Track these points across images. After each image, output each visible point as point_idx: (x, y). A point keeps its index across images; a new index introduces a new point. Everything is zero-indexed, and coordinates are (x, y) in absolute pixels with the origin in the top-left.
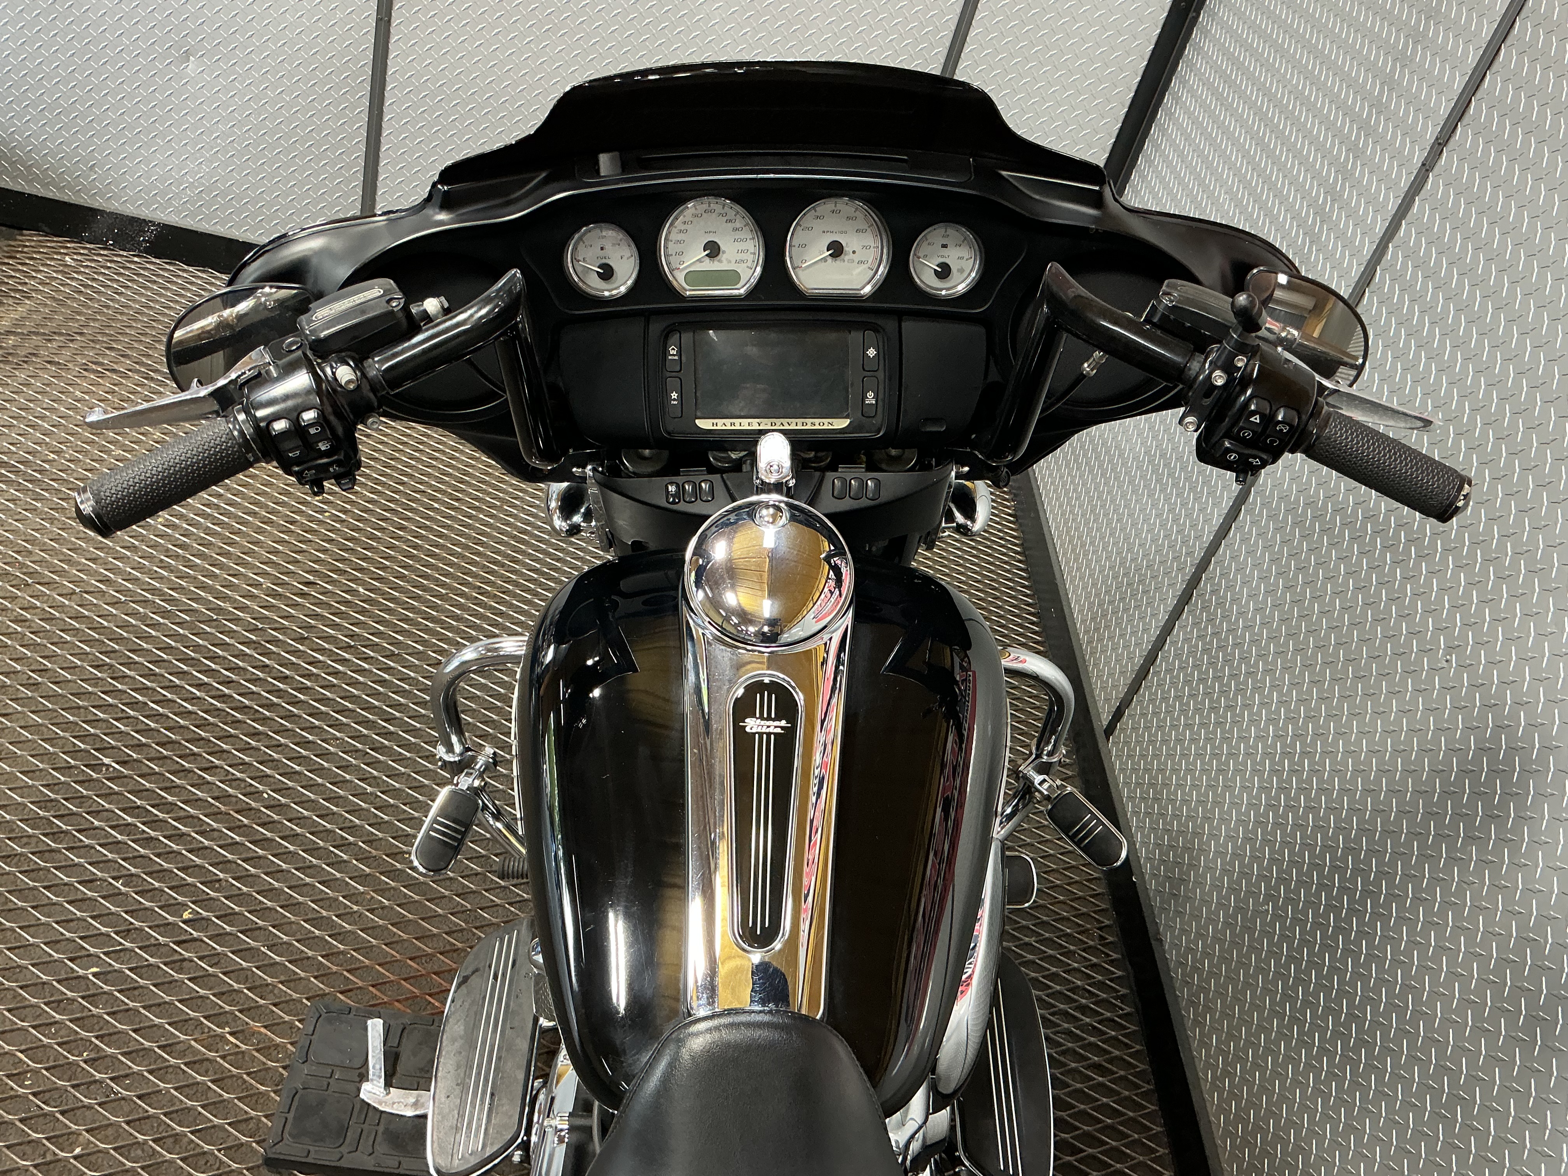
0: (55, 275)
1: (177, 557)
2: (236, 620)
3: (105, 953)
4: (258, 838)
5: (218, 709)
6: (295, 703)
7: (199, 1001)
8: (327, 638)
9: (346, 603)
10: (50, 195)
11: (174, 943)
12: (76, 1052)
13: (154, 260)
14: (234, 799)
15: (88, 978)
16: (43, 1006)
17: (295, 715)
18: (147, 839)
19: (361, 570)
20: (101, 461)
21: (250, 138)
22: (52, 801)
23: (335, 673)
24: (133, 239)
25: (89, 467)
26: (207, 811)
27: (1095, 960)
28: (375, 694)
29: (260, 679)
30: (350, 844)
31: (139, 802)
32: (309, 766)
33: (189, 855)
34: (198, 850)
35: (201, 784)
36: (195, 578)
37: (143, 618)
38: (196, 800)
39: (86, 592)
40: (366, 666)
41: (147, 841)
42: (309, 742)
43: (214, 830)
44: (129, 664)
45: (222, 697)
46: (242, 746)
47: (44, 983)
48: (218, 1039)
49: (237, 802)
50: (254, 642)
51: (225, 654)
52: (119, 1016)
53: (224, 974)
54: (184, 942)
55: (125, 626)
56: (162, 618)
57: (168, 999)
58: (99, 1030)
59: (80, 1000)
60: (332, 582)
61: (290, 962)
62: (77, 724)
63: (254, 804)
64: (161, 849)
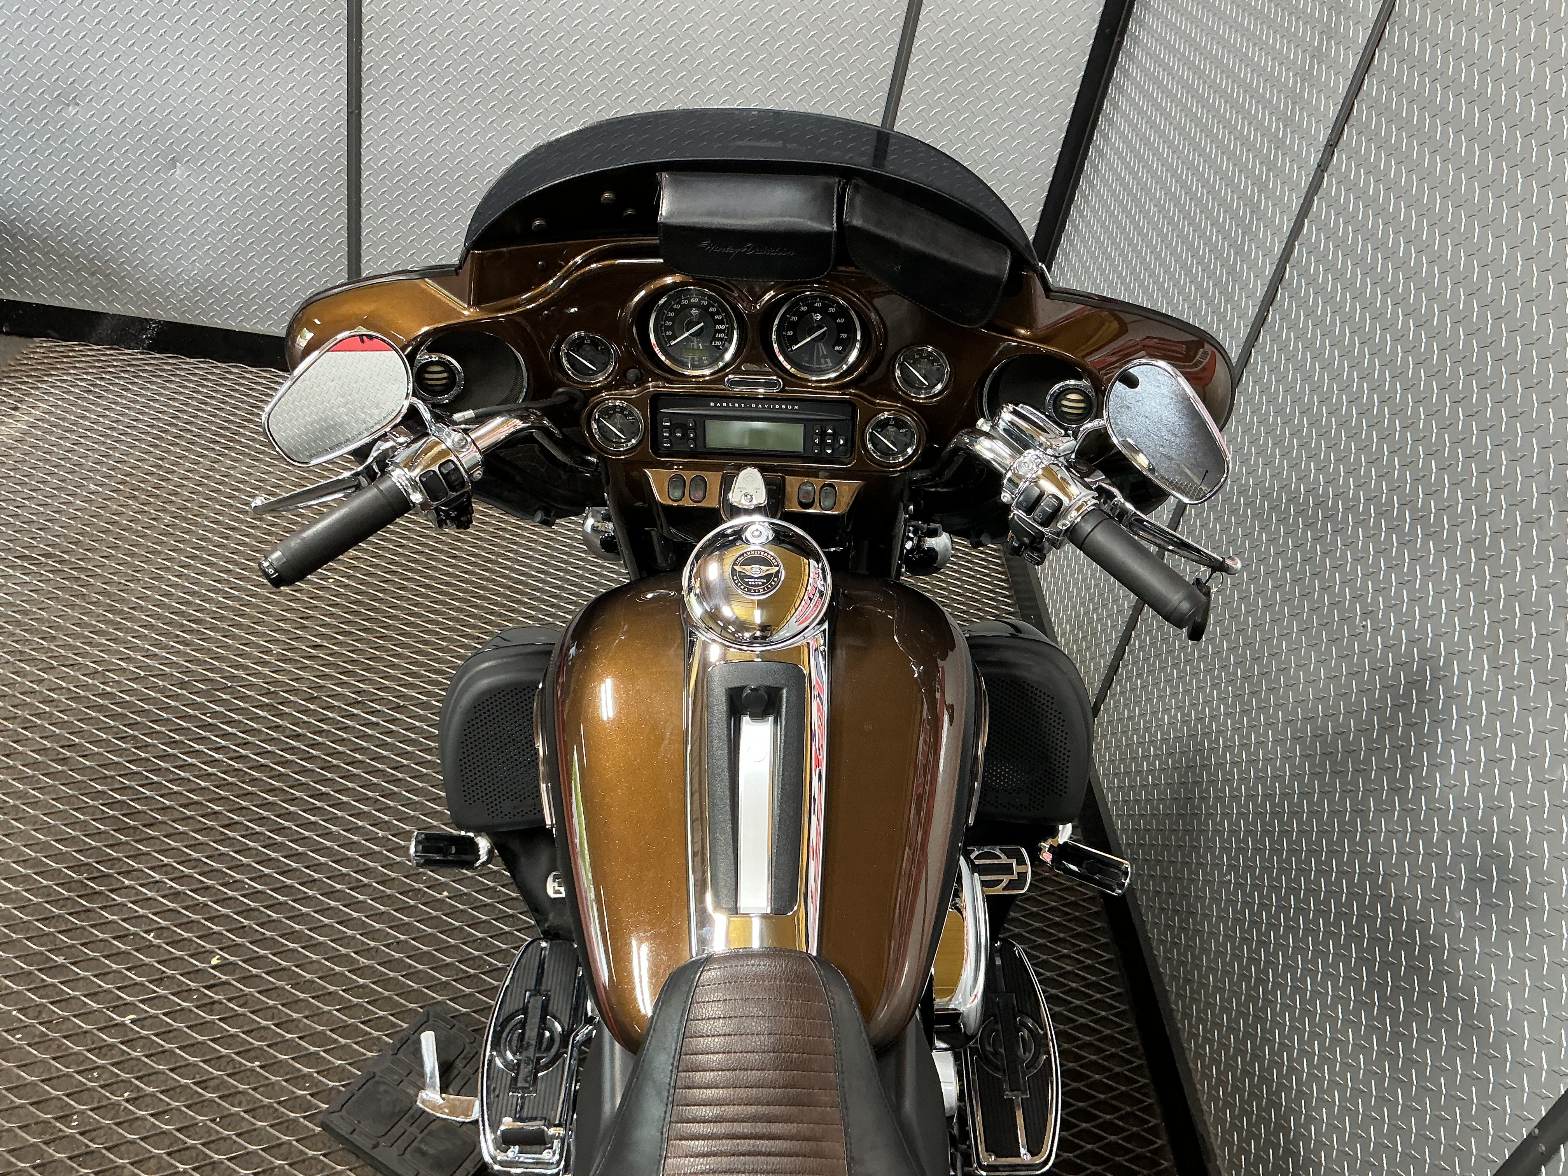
0: (65, 377)
1: (191, 631)
3: (140, 1001)
4: (278, 885)
5: (236, 770)
6: (310, 758)
7: (230, 1040)
8: (336, 696)
10: (56, 303)
11: (205, 987)
12: (119, 1093)
13: (157, 355)
15: (126, 1025)
16: (85, 1053)
17: (309, 770)
19: (366, 630)
20: (116, 547)
21: (239, 233)
23: (345, 728)
24: (136, 337)
25: (105, 554)
26: (229, 865)
28: (384, 745)
29: (274, 739)
30: (365, 885)
32: (323, 815)
33: (215, 906)
34: (223, 901)
35: (224, 840)
36: (210, 650)
38: (220, 855)
40: (374, 719)
41: (175, 896)
42: (322, 794)
43: (237, 881)
45: (239, 758)
46: (260, 802)
47: (86, 1032)
48: (249, 1073)
51: (241, 718)
52: (156, 1058)
53: (252, 1012)
54: (213, 986)
57: (200, 1038)
58: (139, 1071)
59: (120, 1045)
60: (338, 643)
61: (313, 998)
63: (273, 855)
64: (189, 902)
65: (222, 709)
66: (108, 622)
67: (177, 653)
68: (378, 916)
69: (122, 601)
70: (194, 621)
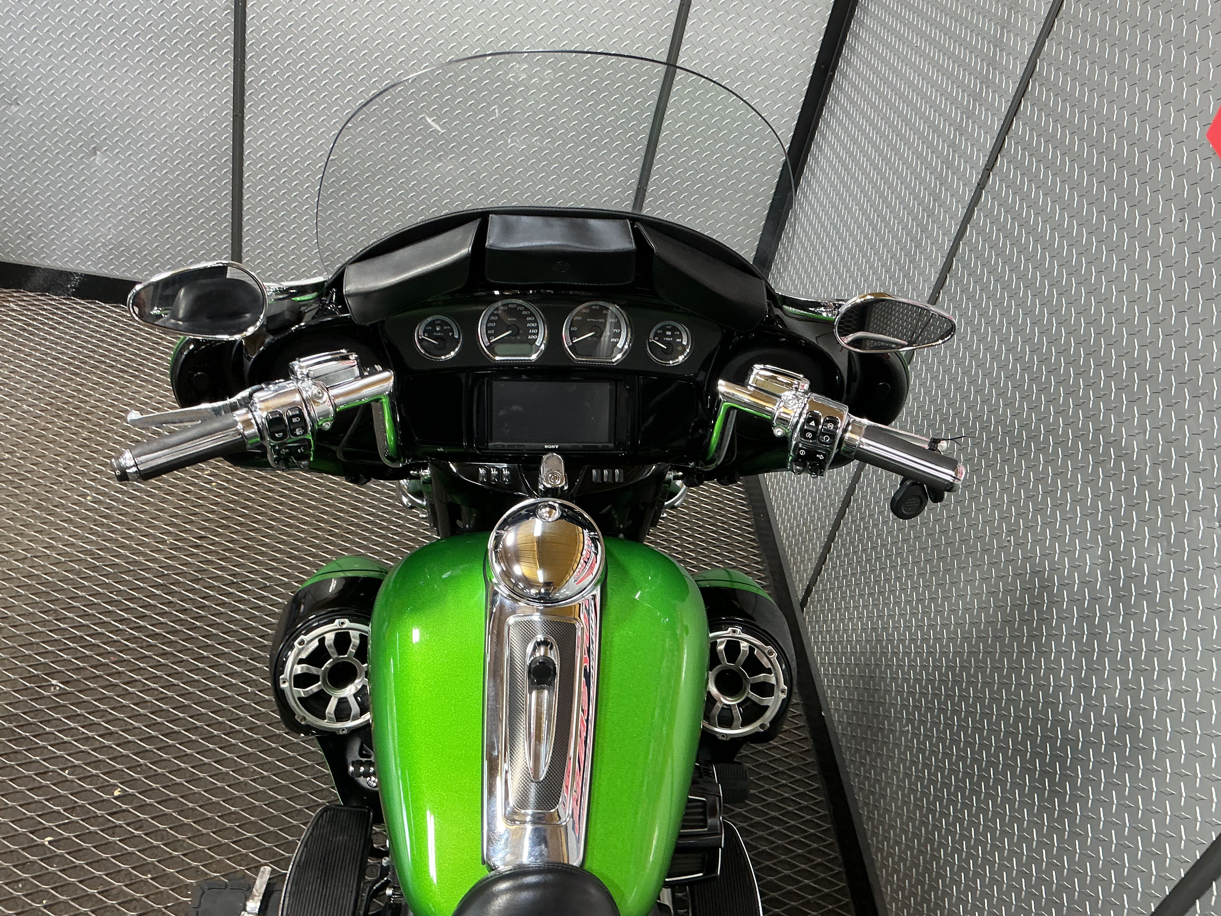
0: (5, 318)
1: (102, 525)
2: (148, 569)
3: (56, 826)
4: (168, 731)
5: (136, 638)
6: (194, 628)
7: (128, 857)
8: (217, 578)
9: (230, 550)
11: (109, 814)
12: (37, 901)
13: (79, 301)
14: (149, 704)
15: (45, 845)
16: (12, 868)
17: (193, 638)
18: (85, 738)
19: (241, 524)
20: (43, 456)
21: (145, 207)
22: (14, 715)
23: (223, 604)
24: (63, 287)
25: (35, 462)
26: (130, 715)
27: (798, 777)
28: (253, 618)
29: (166, 612)
30: (237, 731)
31: (79, 711)
32: (205, 674)
33: (118, 748)
34: (124, 744)
35: (126, 694)
36: (117, 540)
37: (78, 573)
38: (122, 707)
39: (35, 557)
40: (246, 597)
41: (87, 740)
42: (204, 657)
43: (135, 728)
44: (70, 608)
45: (139, 628)
46: (154, 663)
47: (12, 851)
48: (143, 884)
49: (151, 707)
50: (162, 585)
51: (140, 596)
52: (68, 872)
53: (146, 834)
54: (115, 813)
55: (65, 580)
56: (93, 572)
57: (104, 856)
58: (55, 883)
59: (39, 862)
60: (218, 535)
61: (194, 822)
62: (31, 656)
63: (164, 707)
64: (97, 745)
65: (125, 588)
66: (35, 517)
67: (91, 542)
68: (246, 756)
69: (47, 500)
70: (104, 517)
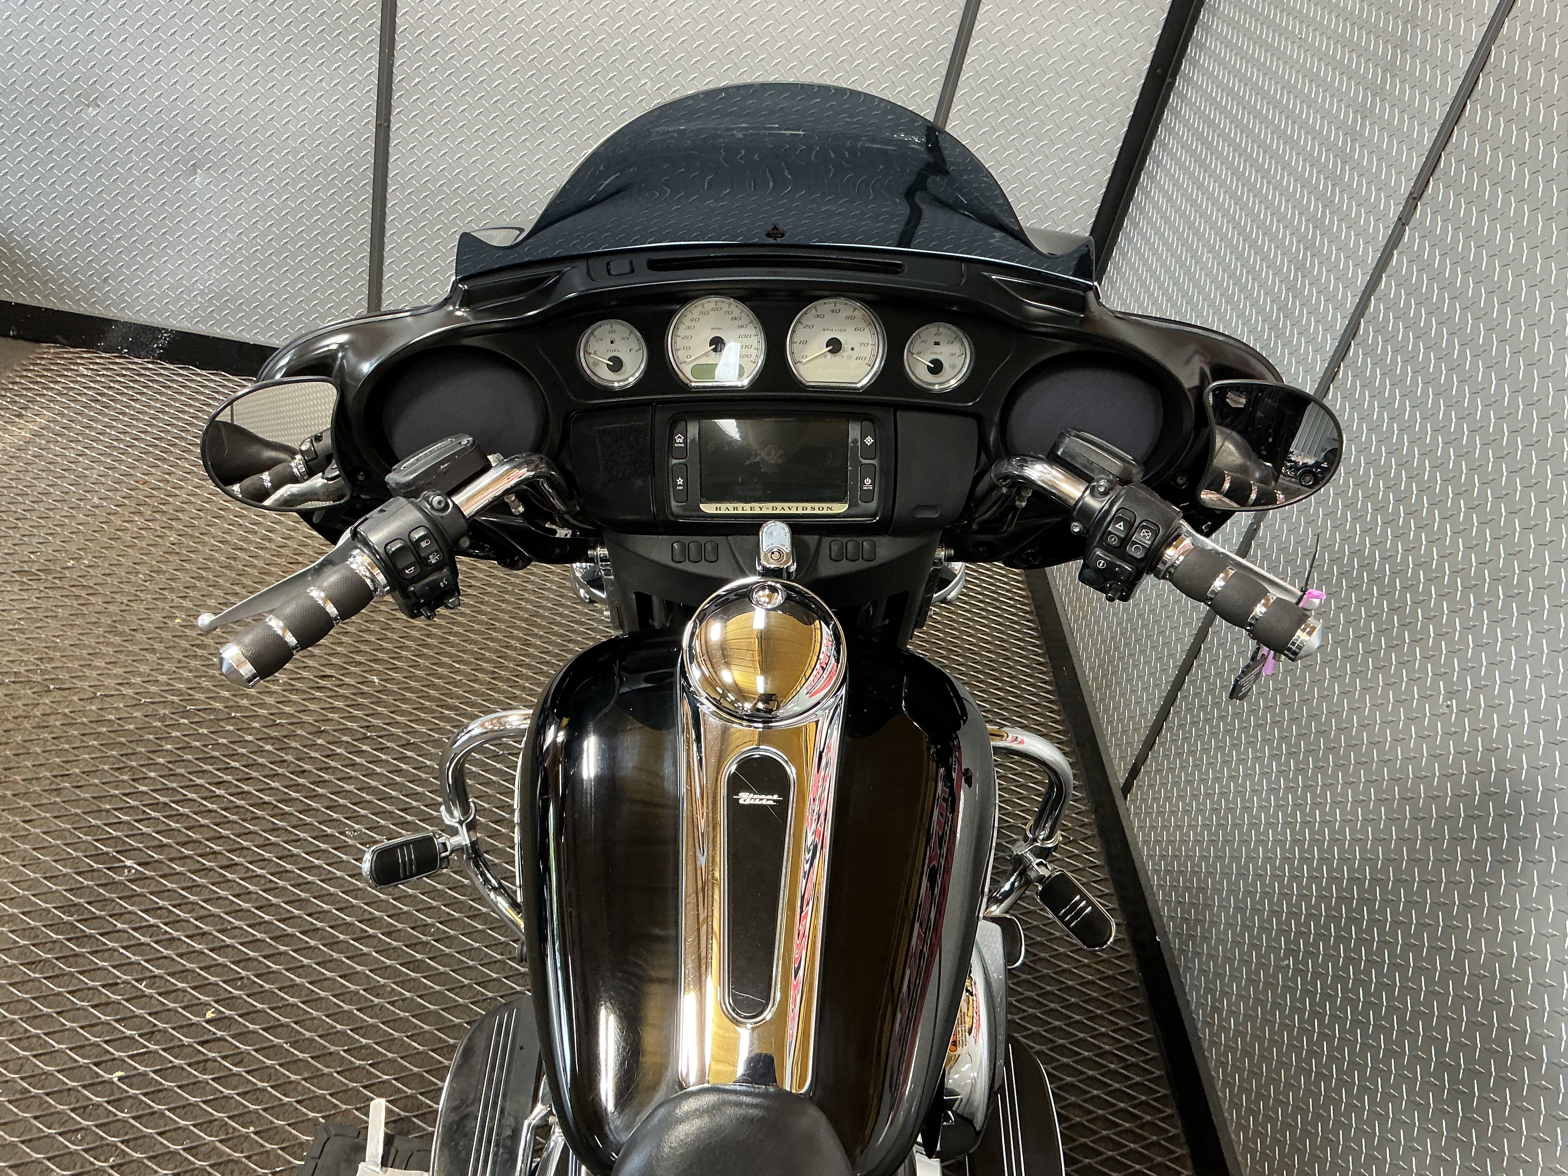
0: (72, 385)
2: (255, 717)
3: (129, 1057)
4: (278, 933)
5: (238, 807)
7: (223, 1102)
9: (363, 694)
10: (66, 309)
11: (200, 1043)
12: (103, 1159)
13: (168, 366)
14: (254, 896)
15: (113, 1083)
16: (69, 1112)
17: (314, 809)
18: (169, 939)
19: (377, 661)
20: (119, 565)
21: (258, 244)
22: (75, 905)
23: (353, 765)
24: (147, 346)
25: (107, 572)
26: (228, 910)
27: (1122, 1024)
28: (392, 784)
31: (161, 903)
32: (328, 858)
33: (211, 954)
34: (221, 949)
35: (224, 882)
37: (163, 719)
38: (218, 899)
39: (107, 696)
40: (384, 757)
43: (236, 928)
45: (241, 794)
46: (261, 841)
47: (70, 1089)
48: (243, 1139)
50: (273, 738)
51: (244, 751)
52: (144, 1120)
53: (248, 1072)
54: (207, 1042)
55: (145, 728)
56: (182, 717)
57: (193, 1100)
58: (126, 1134)
59: (106, 1105)
60: (349, 674)
61: (312, 1058)
62: (99, 827)
63: (274, 900)
64: (184, 950)
65: (225, 741)
66: (108, 644)
67: (180, 679)
